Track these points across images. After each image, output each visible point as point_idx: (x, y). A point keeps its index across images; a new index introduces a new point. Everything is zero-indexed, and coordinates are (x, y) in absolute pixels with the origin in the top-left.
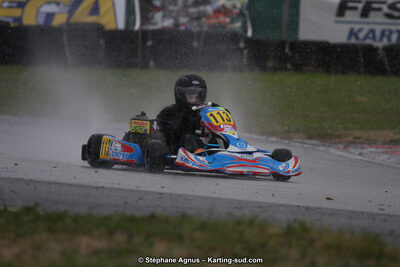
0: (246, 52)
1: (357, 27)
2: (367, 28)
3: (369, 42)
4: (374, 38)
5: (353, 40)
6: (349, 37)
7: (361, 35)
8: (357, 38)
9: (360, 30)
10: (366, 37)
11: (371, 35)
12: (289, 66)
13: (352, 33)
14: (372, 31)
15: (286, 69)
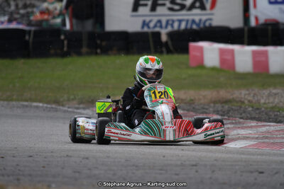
0: (66, 42)
1: (148, 19)
2: (155, 19)
3: (157, 29)
4: (161, 27)
5: (146, 29)
6: (143, 27)
7: (152, 25)
8: (149, 27)
9: (150, 21)
10: (155, 26)
11: (158, 25)
12: (99, 51)
13: (145, 24)
14: (160, 21)
15: (96, 54)
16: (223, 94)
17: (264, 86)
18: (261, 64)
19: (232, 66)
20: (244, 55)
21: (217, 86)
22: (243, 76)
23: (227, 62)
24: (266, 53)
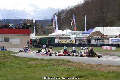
0: (87, 45)
2: (98, 43)
5: (96, 44)
12: (90, 46)
16: (107, 52)
17: (111, 52)
18: (111, 49)
19: (107, 49)
20: (109, 48)
21: (106, 51)
22: (109, 50)
23: (107, 48)
24: (111, 48)
